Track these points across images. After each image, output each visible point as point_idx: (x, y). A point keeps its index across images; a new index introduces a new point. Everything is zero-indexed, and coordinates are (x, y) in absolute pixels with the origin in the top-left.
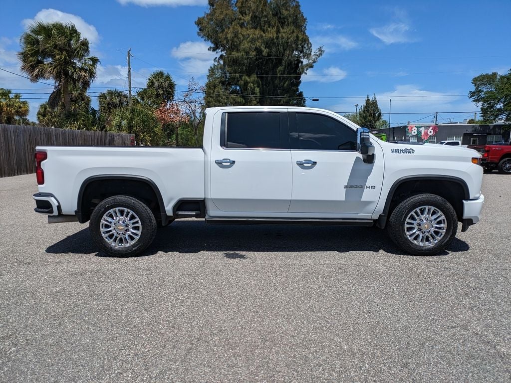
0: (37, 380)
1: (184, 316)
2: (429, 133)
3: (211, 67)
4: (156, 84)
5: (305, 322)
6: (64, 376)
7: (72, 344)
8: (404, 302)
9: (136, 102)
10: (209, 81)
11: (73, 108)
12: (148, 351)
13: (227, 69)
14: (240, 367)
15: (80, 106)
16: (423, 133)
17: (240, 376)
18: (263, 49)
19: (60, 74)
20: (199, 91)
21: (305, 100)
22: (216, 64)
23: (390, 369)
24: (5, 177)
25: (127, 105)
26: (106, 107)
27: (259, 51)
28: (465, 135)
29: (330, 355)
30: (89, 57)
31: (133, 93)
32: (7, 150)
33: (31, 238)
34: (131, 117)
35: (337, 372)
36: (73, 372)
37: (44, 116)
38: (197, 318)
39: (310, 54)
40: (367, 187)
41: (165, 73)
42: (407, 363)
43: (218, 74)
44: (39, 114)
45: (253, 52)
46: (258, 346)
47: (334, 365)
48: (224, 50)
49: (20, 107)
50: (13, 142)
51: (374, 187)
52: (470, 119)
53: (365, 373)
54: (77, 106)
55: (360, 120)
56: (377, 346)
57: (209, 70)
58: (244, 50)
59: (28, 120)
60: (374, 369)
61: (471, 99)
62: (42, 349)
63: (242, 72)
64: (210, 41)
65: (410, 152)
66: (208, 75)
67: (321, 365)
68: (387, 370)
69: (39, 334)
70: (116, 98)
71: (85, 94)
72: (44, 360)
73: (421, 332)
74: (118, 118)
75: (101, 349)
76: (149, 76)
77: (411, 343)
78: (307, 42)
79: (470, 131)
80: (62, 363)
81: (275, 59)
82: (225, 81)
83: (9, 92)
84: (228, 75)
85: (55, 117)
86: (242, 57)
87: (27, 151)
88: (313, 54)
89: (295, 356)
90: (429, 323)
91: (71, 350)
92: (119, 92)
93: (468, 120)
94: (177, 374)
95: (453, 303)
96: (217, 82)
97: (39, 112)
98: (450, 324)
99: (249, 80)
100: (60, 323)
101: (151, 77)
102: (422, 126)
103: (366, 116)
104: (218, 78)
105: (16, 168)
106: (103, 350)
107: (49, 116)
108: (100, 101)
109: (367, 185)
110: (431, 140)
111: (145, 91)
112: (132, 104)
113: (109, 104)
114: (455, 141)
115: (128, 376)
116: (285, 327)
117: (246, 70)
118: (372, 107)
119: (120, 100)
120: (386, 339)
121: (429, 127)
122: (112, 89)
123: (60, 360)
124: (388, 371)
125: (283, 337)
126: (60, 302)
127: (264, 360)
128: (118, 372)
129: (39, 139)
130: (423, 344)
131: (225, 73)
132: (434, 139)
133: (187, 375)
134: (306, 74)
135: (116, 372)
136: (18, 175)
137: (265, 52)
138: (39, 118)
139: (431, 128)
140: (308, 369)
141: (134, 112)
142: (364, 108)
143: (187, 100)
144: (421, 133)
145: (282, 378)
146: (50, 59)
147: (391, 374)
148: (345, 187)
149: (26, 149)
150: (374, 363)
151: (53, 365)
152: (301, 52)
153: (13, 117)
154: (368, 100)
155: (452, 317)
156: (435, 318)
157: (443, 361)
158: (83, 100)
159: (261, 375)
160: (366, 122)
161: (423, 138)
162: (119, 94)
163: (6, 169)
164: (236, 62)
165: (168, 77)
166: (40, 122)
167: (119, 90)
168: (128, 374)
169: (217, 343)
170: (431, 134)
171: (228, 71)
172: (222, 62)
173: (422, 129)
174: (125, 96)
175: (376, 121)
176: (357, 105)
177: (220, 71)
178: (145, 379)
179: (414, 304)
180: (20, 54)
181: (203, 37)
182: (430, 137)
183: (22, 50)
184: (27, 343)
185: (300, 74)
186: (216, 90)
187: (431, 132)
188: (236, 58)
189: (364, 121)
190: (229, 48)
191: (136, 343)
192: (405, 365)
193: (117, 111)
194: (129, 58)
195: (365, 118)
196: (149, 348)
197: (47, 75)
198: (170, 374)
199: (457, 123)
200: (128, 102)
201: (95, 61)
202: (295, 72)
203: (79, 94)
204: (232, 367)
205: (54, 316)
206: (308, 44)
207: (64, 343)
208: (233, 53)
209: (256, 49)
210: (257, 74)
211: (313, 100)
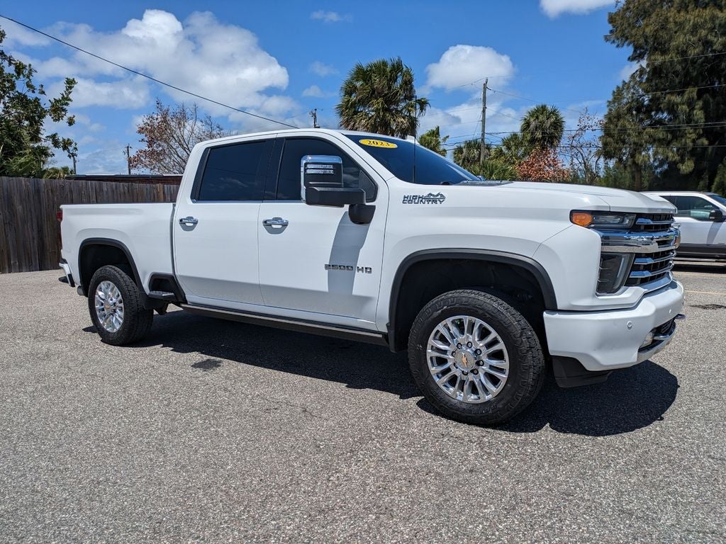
3: (618, 87)
4: (534, 125)
9: (499, 154)
10: (611, 110)
20: (594, 128)
40: (359, 270)
41: (549, 107)
51: (369, 270)
57: (614, 92)
58: (676, 48)
65: (434, 201)
66: (611, 100)
70: (475, 150)
76: (525, 114)
86: (672, 62)
96: (623, 110)
101: (528, 115)
104: (626, 103)
108: (455, 157)
109: (360, 264)
119: (480, 153)
143: (575, 143)
148: (327, 267)
162: (479, 145)
165: (554, 112)
181: (614, 42)
186: (620, 124)
188: (660, 65)
201: (422, 103)
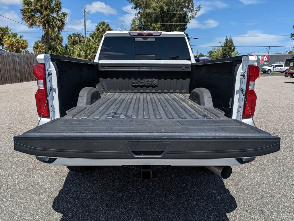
0: (9, 214)
1: (110, 171)
2: (264, 59)
3: (133, 19)
4: (101, 29)
5: (190, 178)
6: (27, 212)
7: (36, 189)
8: (257, 165)
9: (89, 40)
10: (132, 27)
11: (53, 43)
12: (85, 195)
13: (143, 19)
14: (146, 210)
15: (57, 42)
16: (260, 60)
17: (145, 217)
18: (164, 7)
19: (45, 23)
21: (190, 38)
22: (136, 17)
23: (251, 214)
24: (13, 83)
25: (84, 42)
26: (72, 43)
27: (162, 9)
28: (287, 60)
29: (208, 202)
30: (61, 12)
31: (87, 35)
32: (14, 68)
33: (22, 119)
34: (86, 49)
35: (213, 216)
36: (33, 209)
37: (37, 48)
38: (119, 173)
39: (193, 10)
41: (106, 23)
42: (263, 211)
43: (137, 23)
44: (34, 47)
45: (158, 9)
46: (159, 194)
47: (211, 210)
48: (141, 8)
49: (23, 44)
50: (18, 63)
52: (290, 51)
53: (233, 217)
54: (55, 42)
55: (222, 51)
56: (240, 197)
57: (132, 21)
58: (153, 7)
59: (29, 52)
60: (240, 214)
61: (292, 38)
62: (16, 192)
63: (152, 22)
64: (132, 3)
66: (131, 23)
67: (202, 210)
68: (249, 215)
69: (16, 181)
70: (78, 38)
71: (59, 35)
72: (16, 200)
73: (271, 187)
74: (79, 50)
75: (54, 193)
77: (264, 195)
78: (191, 2)
79: (290, 58)
80: (28, 202)
81: (172, 13)
82: (142, 27)
83: (17, 34)
84: (143, 24)
85: (43, 49)
86: (152, 12)
87: (25, 69)
88: (194, 10)
89: (183, 202)
90: (276, 181)
91: (34, 193)
92: (79, 34)
93: (288, 52)
94: (103, 213)
95: (291, 168)
96: (137, 28)
97: (34, 46)
98: (291, 183)
99: (156, 26)
100: (30, 174)
101: (98, 25)
102: (260, 55)
103: (226, 49)
104: (137, 25)
105: (19, 78)
106: (55, 194)
107: (39, 49)
108: (68, 40)
110: (265, 64)
111: (94, 34)
112: (87, 41)
113: (73, 41)
114: (280, 64)
115: (69, 213)
116: (176, 181)
117: (154, 20)
118: (229, 43)
119: (80, 39)
120: (247, 192)
121: (265, 55)
122: (75, 33)
123: (26, 200)
124: (250, 217)
125: (176, 188)
126: (32, 160)
127: (163, 205)
128: (63, 210)
129: (33, 61)
130: (273, 197)
131: (141, 22)
132: (267, 63)
133: (109, 215)
134: (190, 23)
135: (62, 210)
136: (21, 82)
137: (166, 8)
138: (34, 50)
139: (266, 56)
140: (193, 213)
141: (88, 46)
142: (224, 44)
144: (259, 59)
145: (174, 219)
146: (39, 14)
147: (252, 219)
149: (25, 67)
150: (239, 210)
151: (21, 204)
152: (188, 9)
153: (19, 49)
154: (227, 39)
155: (291, 177)
156: (279, 177)
157: (289, 210)
158: (58, 39)
159: (160, 216)
160: (226, 52)
161: (260, 62)
162: (79, 36)
163: (14, 79)
164: (148, 15)
165: (108, 25)
166: (35, 52)
167: (79, 33)
168: (70, 212)
169: (131, 191)
170: (266, 60)
171: (143, 21)
172: (139, 16)
173: (260, 57)
174: (83, 37)
175: (232, 52)
176: (221, 43)
177: (138, 21)
178: (81, 216)
179: (263, 167)
180: (21, 11)
181: (128, 0)
182: (265, 62)
183: (22, 8)
184: (7, 187)
185: (187, 23)
187: (265, 59)
188: (148, 13)
189: (225, 52)
190: (144, 7)
191: (77, 190)
192: (262, 213)
193: (78, 45)
194: (85, 13)
195: (225, 50)
196: (85, 194)
197: (37, 24)
198: (98, 213)
199: (282, 53)
200: (84, 40)
201: (64, 15)
202: (184, 21)
203: (56, 35)
204: (141, 209)
205: (27, 169)
206: (192, 3)
207: (31, 188)
208: (146, 10)
209: (160, 7)
210: (160, 22)
211: (195, 39)
